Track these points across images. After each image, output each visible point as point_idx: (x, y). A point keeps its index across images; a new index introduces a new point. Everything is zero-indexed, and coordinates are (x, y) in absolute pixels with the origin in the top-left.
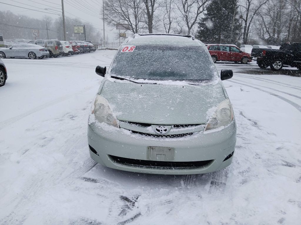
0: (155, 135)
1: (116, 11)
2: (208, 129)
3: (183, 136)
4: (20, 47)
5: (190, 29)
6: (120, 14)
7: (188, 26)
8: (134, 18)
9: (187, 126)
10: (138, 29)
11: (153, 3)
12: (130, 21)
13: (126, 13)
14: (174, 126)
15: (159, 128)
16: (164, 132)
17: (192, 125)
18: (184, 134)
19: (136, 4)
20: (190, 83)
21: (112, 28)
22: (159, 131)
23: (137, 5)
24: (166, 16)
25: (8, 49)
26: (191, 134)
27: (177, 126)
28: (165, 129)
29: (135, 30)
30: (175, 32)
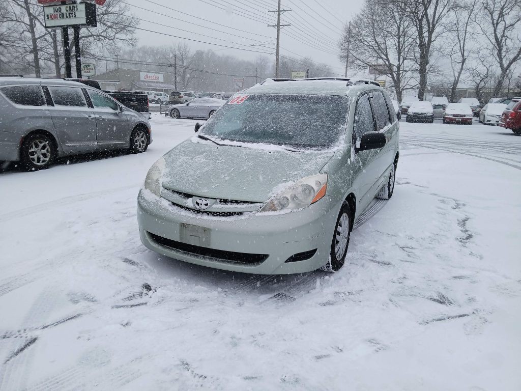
0: (196, 210)
1: (366, 43)
2: (264, 210)
3: (230, 215)
4: (200, 103)
5: (504, 70)
6: (371, 47)
7: (502, 66)
8: (397, 54)
9: (237, 202)
10: (401, 72)
11: (431, 26)
12: (388, 60)
13: (383, 46)
14: (221, 201)
15: (199, 201)
16: (203, 207)
17: (245, 202)
18: (230, 213)
19: (401, 29)
20: (288, 148)
21: (355, 72)
22: (198, 204)
23: (403, 31)
24: (457, 48)
25: (185, 105)
26: (240, 214)
27: (225, 201)
28: (206, 202)
29: (395, 75)
30: (474, 77)
